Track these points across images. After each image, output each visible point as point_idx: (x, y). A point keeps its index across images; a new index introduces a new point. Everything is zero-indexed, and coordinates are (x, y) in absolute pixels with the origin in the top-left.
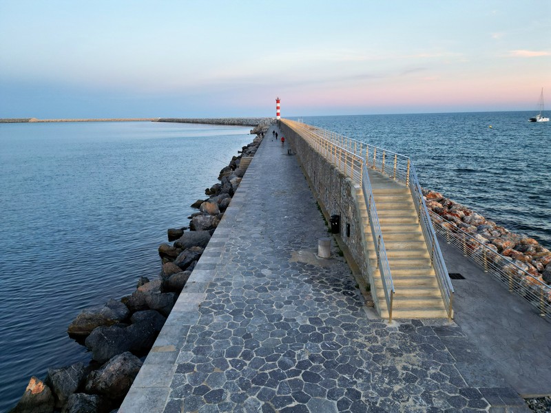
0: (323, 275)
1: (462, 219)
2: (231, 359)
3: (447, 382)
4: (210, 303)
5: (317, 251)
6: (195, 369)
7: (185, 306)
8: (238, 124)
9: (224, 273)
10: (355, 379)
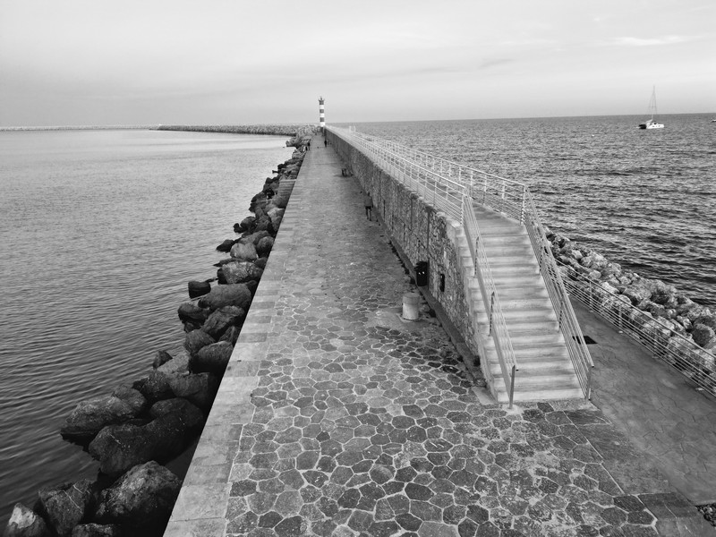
0: (413, 344)
1: (580, 261)
2: (305, 471)
3: (596, 489)
4: (266, 390)
5: (401, 311)
6: (258, 489)
7: (232, 396)
8: (269, 134)
9: (280, 346)
10: (477, 492)
